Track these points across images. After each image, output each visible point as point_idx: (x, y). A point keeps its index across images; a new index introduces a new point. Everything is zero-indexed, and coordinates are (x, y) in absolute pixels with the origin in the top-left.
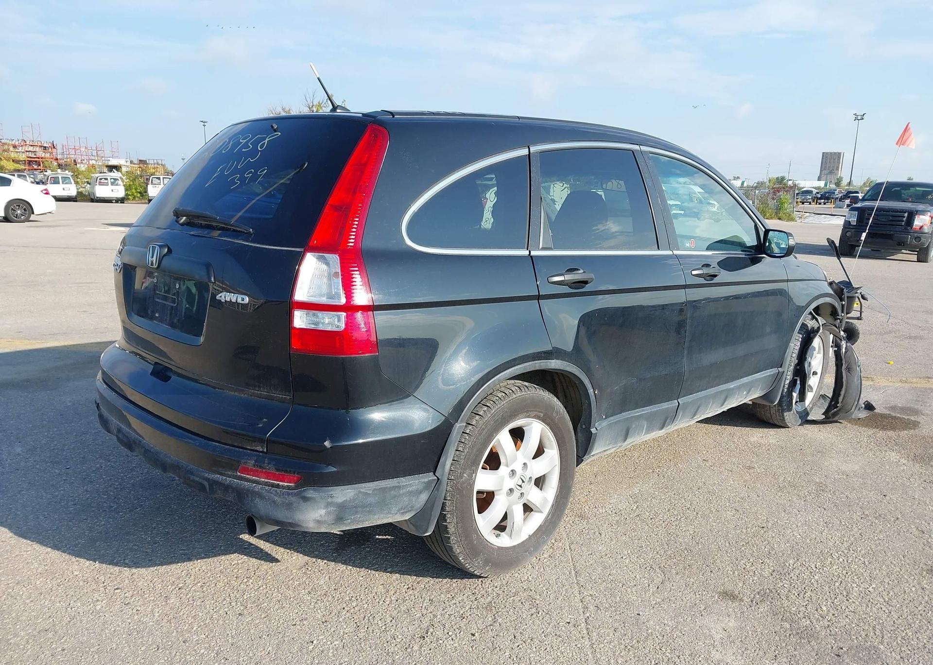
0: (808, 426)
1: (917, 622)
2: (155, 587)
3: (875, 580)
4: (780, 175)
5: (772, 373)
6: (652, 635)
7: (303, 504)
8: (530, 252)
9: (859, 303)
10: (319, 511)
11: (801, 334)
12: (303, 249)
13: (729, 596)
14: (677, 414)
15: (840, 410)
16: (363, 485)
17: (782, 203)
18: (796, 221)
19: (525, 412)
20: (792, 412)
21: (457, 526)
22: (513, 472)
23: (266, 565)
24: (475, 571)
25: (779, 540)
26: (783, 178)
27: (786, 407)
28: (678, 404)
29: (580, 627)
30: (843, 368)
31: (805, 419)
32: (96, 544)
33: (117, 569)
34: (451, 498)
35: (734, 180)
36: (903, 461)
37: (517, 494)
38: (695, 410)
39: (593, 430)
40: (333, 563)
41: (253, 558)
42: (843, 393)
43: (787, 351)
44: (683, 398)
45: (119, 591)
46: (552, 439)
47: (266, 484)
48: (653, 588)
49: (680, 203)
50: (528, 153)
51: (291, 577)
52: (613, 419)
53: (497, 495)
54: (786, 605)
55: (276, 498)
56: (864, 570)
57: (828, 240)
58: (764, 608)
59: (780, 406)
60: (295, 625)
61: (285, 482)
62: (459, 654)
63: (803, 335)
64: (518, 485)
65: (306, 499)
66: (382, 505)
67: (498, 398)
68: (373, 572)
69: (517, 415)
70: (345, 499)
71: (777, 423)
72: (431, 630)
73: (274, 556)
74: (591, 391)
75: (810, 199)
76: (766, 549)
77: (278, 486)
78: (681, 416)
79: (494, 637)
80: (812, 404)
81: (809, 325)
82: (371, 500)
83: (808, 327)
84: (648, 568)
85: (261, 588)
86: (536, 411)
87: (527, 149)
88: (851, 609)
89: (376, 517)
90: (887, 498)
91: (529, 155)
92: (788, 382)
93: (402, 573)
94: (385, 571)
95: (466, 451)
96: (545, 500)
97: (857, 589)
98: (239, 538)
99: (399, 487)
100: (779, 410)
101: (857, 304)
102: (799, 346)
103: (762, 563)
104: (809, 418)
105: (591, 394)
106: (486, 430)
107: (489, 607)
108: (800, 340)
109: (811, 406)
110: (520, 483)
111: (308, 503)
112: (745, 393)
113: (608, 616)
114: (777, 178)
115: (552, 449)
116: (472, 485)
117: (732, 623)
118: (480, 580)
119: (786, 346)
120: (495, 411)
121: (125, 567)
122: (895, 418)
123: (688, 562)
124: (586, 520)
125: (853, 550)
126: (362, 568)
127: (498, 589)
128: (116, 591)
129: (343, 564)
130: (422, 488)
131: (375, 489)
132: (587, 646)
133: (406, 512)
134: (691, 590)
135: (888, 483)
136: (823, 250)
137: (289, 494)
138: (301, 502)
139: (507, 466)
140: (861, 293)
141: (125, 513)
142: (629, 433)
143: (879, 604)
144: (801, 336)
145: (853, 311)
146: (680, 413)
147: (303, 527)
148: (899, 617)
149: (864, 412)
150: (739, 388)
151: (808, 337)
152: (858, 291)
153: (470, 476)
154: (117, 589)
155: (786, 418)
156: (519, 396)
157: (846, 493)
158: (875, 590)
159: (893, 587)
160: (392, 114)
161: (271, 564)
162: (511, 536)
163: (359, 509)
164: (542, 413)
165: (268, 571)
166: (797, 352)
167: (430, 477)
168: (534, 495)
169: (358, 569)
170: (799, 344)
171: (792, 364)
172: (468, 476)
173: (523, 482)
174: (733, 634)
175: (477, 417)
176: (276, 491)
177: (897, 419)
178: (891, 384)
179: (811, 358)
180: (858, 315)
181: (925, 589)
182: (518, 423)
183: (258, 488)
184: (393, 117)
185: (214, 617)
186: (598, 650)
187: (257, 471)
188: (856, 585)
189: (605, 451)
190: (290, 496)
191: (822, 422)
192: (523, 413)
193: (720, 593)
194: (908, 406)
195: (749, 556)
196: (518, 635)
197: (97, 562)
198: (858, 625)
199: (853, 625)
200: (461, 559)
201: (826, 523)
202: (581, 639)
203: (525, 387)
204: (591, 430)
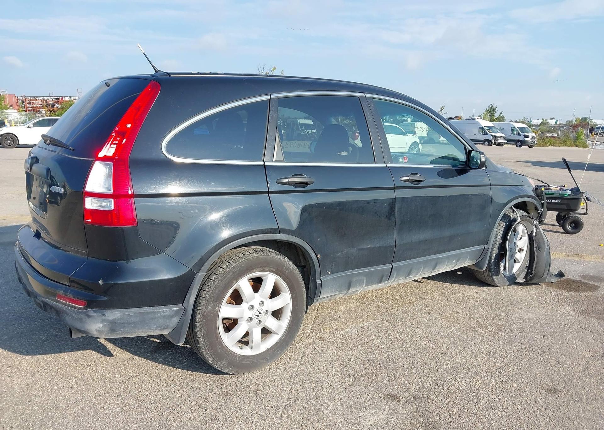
0: (514, 287)
1: (519, 424)
2: (31, 367)
3: (503, 394)
4: (584, 116)
5: (479, 249)
6: (324, 419)
7: (88, 319)
8: (264, 163)
9: (585, 203)
10: (98, 324)
11: (505, 222)
12: (94, 159)
13: (392, 397)
14: (392, 273)
15: (534, 276)
16: (127, 310)
17: (579, 136)
18: (589, 148)
19: (260, 267)
20: (499, 276)
21: (204, 340)
22: (252, 307)
23: (104, 358)
24: (222, 370)
25: (449, 362)
26: (586, 119)
27: (494, 273)
28: (391, 267)
29: (278, 411)
30: (534, 246)
31: (512, 281)
32: (12, 340)
33: (15, 355)
34: (200, 321)
35: (551, 120)
36: (573, 313)
37: (255, 321)
38: (409, 272)
39: (318, 282)
40: (145, 359)
41: (99, 353)
42: (535, 264)
43: (492, 234)
44: (396, 263)
45: (9, 368)
46: (286, 287)
47: (69, 305)
48: (342, 388)
49: (504, 135)
50: (269, 99)
51: (115, 366)
52: (337, 275)
53: (240, 321)
54: (428, 406)
55: (74, 315)
56: (499, 386)
57: (563, 158)
58: (412, 407)
59: (490, 272)
60: (100, 396)
61: (78, 305)
62: (190, 422)
63: (506, 223)
64: (256, 315)
65: (89, 316)
66: (143, 322)
67: (238, 257)
68: (166, 367)
69: (254, 269)
70: (114, 318)
71: (490, 284)
72: (182, 405)
73: (112, 353)
74: (313, 255)
75: (602, 133)
76: (436, 368)
77: (75, 307)
78: (396, 276)
79: (218, 413)
80: (519, 271)
81: (512, 217)
82: (133, 319)
83: (510, 217)
84: (346, 375)
85: (93, 372)
86: (269, 267)
87: (269, 96)
88: (474, 412)
89: (140, 331)
90: (545, 338)
91: (270, 100)
92: (494, 255)
93: (183, 368)
94: (174, 367)
95: (211, 291)
96: (280, 327)
97: (486, 399)
98: (97, 341)
99: (155, 313)
100: (489, 274)
101: (584, 204)
102: (503, 231)
103: (428, 377)
104: (517, 281)
105: (313, 257)
106: (226, 278)
107: (226, 394)
108: (504, 226)
109: (518, 272)
110: (257, 314)
111: (90, 319)
112: (454, 261)
113: (301, 405)
114: (582, 118)
115: (286, 292)
116: (217, 314)
117: (384, 416)
118: (231, 376)
119: (490, 230)
120: (234, 266)
121: (21, 354)
122: (584, 283)
123: (376, 373)
124: (322, 341)
125: (498, 372)
126: (160, 364)
127: (239, 383)
128: (8, 368)
129: (150, 360)
130: (173, 314)
131: (136, 313)
132: (276, 423)
133: (163, 329)
134: (368, 392)
135: (552, 327)
136: (596, 167)
137: (80, 313)
138: (87, 318)
139: (247, 303)
140: (586, 196)
141: (39, 322)
142: (352, 284)
143: (497, 410)
144: (505, 224)
145: (580, 209)
146: (394, 273)
147: (91, 334)
148: (507, 420)
149: (555, 278)
150: (448, 258)
151: (510, 225)
152: (584, 195)
153: (214, 308)
154: (9, 367)
155: (495, 280)
156: (255, 257)
157: (516, 333)
158: (499, 400)
159: (514, 400)
160: (169, 74)
161: (107, 357)
162: (251, 349)
163: (126, 325)
164: (274, 268)
165: (103, 361)
166: (501, 234)
167: (180, 307)
168: (271, 323)
169: (158, 364)
170: (503, 229)
171: (497, 243)
172: (212, 308)
173: (260, 313)
174: (380, 423)
175: (221, 270)
176: (74, 310)
177: (584, 284)
178: (594, 260)
179: (516, 240)
180: (584, 211)
181: (538, 402)
182: (255, 275)
183: (65, 308)
184: (170, 76)
185: (55, 388)
186: (281, 427)
187: (65, 297)
188: (487, 396)
189: (333, 296)
190: (81, 314)
191: (524, 284)
192: (258, 268)
193: (387, 395)
194: (598, 275)
195: (422, 371)
196: (234, 413)
197: (6, 350)
198: (473, 423)
199: (469, 423)
200: (210, 361)
201: (489, 353)
202: (274, 419)
203: (261, 251)
204: (317, 281)
